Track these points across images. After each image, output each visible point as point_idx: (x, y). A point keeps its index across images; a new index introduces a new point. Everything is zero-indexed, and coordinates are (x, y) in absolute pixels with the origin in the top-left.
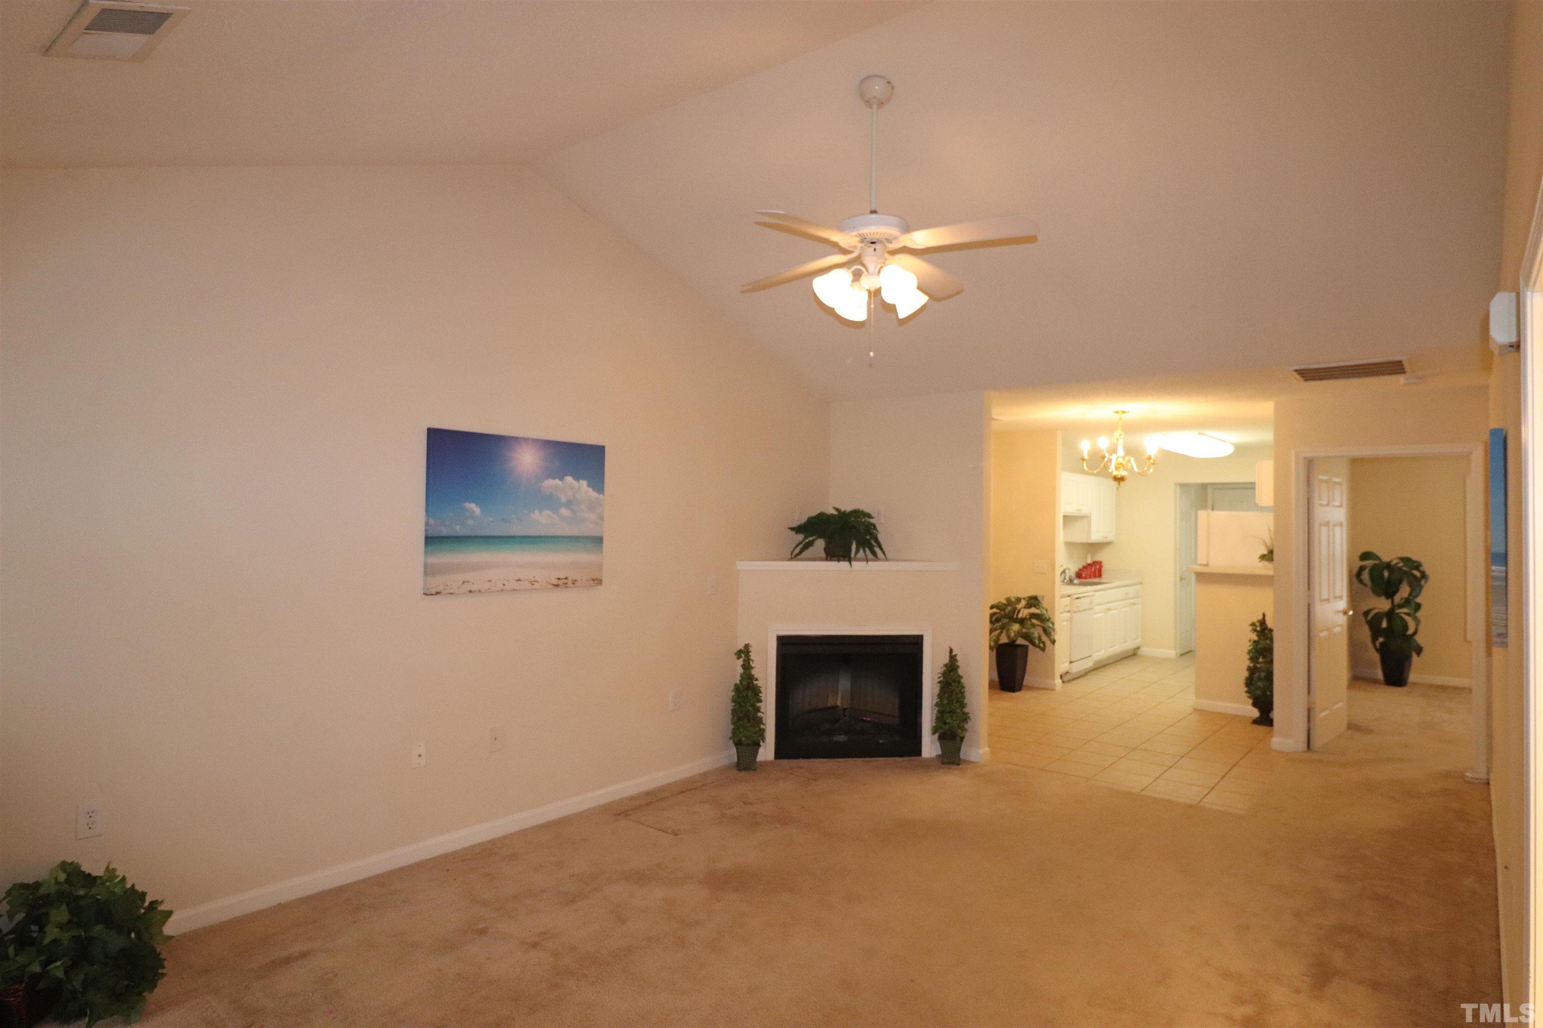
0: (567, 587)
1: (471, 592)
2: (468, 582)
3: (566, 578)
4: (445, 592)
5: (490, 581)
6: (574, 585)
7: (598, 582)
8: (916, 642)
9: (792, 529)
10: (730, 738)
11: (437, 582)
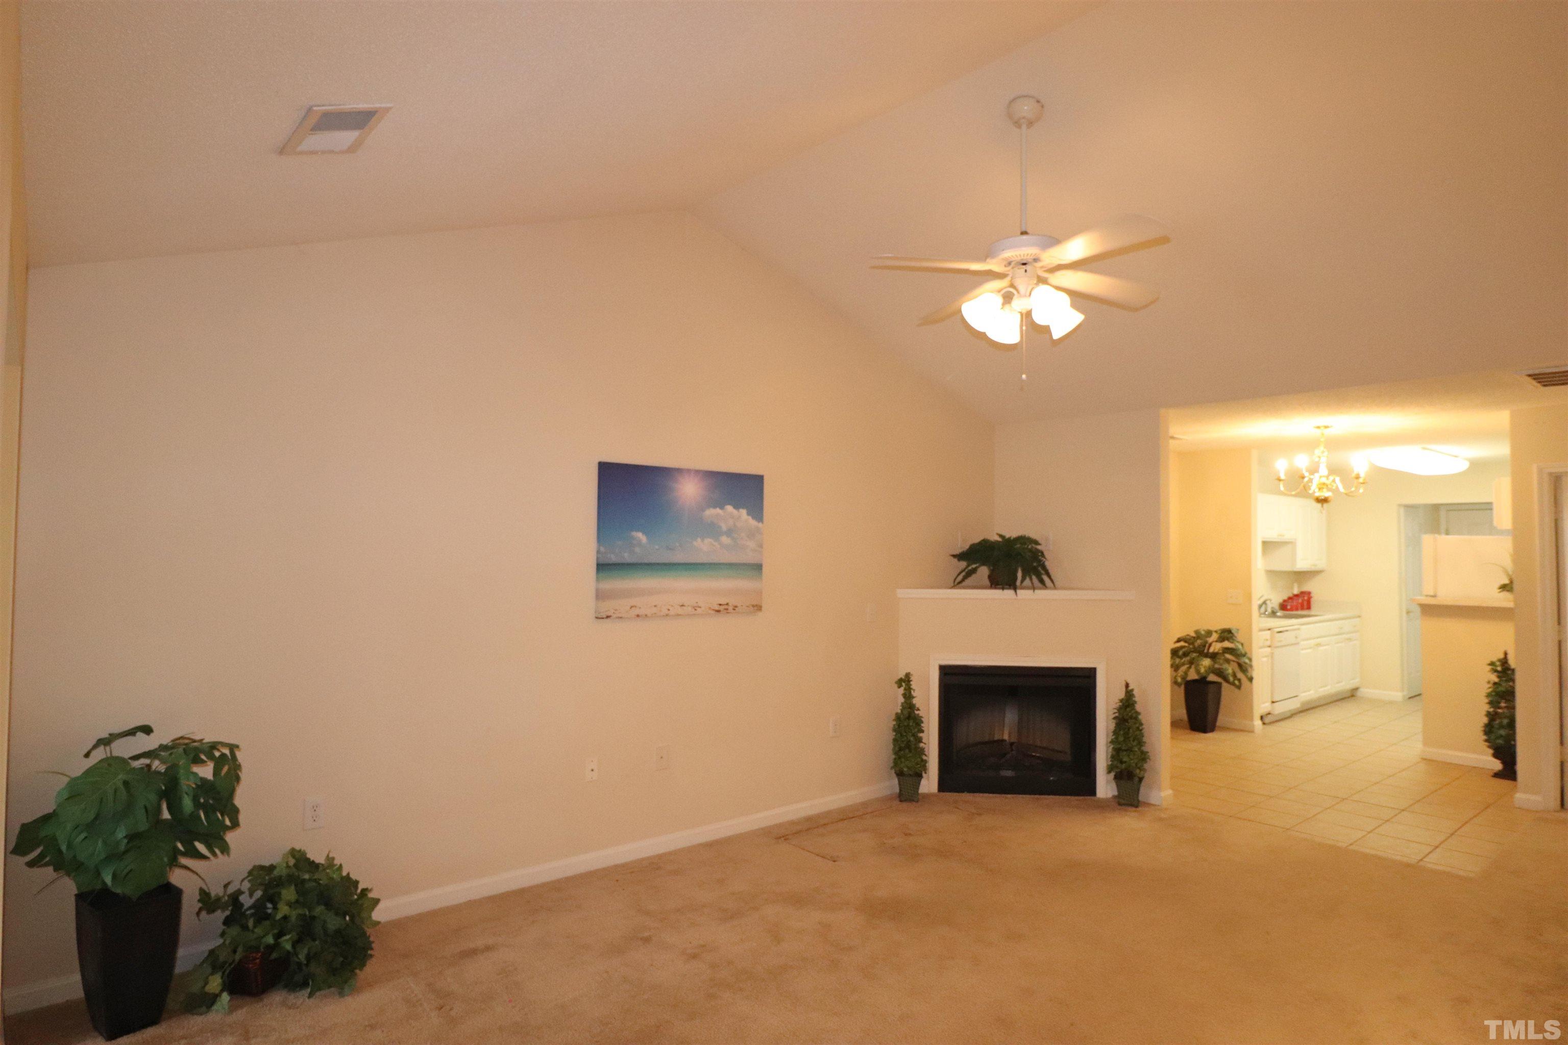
0: (728, 613)
1: (638, 616)
2: (636, 607)
3: (727, 604)
4: (615, 616)
5: (655, 606)
7: (758, 608)
8: (1090, 674)
9: (954, 556)
10: (892, 768)
11: (608, 606)
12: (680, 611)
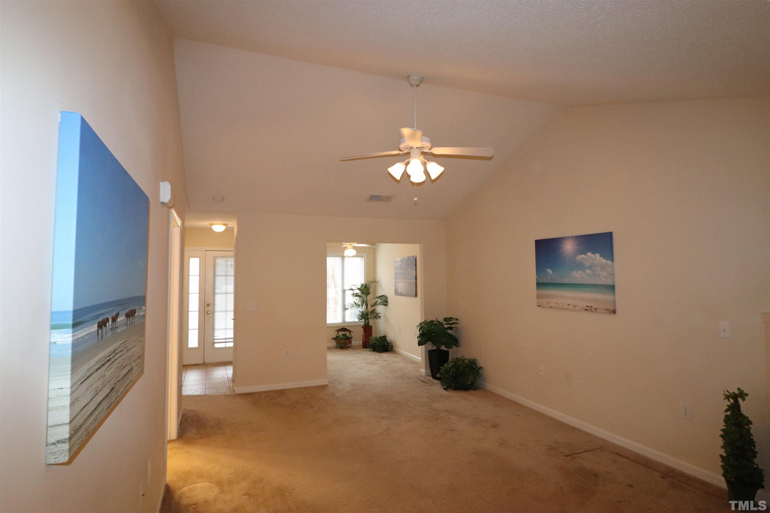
0: (592, 311)
3: (591, 307)
6: (595, 311)
12: (567, 307)
